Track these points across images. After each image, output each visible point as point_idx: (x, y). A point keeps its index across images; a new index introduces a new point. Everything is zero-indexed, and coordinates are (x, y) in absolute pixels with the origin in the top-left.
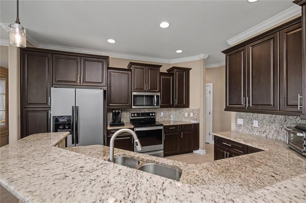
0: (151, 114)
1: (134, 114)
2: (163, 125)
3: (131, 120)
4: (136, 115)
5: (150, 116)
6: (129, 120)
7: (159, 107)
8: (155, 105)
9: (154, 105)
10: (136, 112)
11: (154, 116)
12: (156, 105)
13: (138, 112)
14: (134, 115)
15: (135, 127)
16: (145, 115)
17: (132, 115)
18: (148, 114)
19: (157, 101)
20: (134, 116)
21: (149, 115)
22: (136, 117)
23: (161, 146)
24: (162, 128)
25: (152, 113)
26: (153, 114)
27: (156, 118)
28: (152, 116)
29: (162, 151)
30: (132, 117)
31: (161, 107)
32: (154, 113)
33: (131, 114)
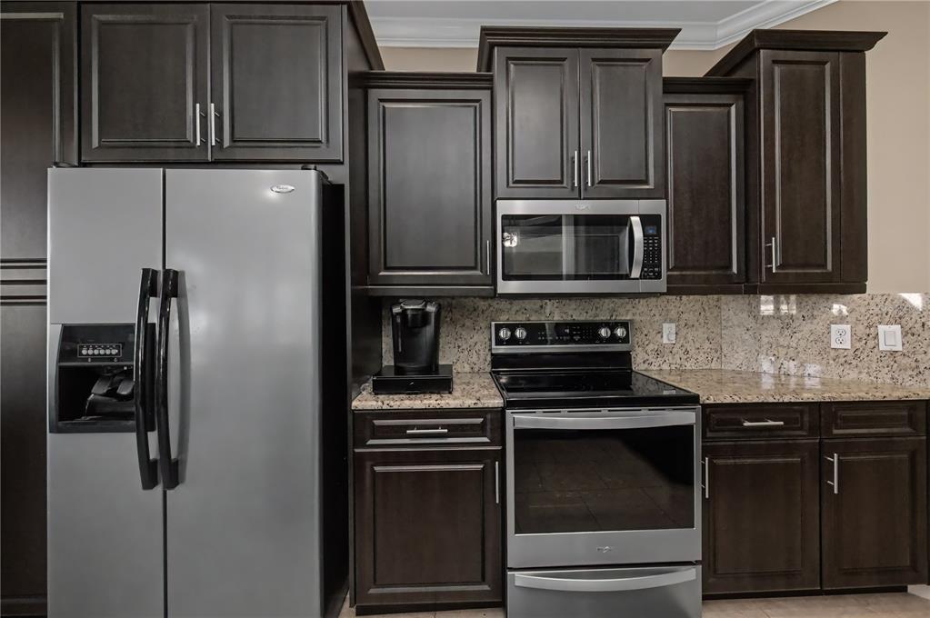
0: (603, 332)
1: (512, 328)
2: (694, 399)
3: (497, 361)
4: (519, 333)
5: (602, 340)
6: (489, 358)
7: (661, 285)
8: (636, 273)
9: (627, 277)
10: (521, 318)
11: (625, 340)
12: (643, 277)
13: (534, 319)
14: (513, 335)
15: (510, 404)
16: (571, 335)
17: (503, 334)
18: (587, 331)
19: (646, 253)
20: (513, 341)
21: (596, 338)
22: (523, 342)
23: (687, 541)
24: (687, 417)
25: (612, 326)
26: (620, 332)
27: (633, 355)
28: (613, 339)
29: (692, 574)
30: (500, 342)
31: (670, 292)
32: (625, 325)
33: (498, 328)
